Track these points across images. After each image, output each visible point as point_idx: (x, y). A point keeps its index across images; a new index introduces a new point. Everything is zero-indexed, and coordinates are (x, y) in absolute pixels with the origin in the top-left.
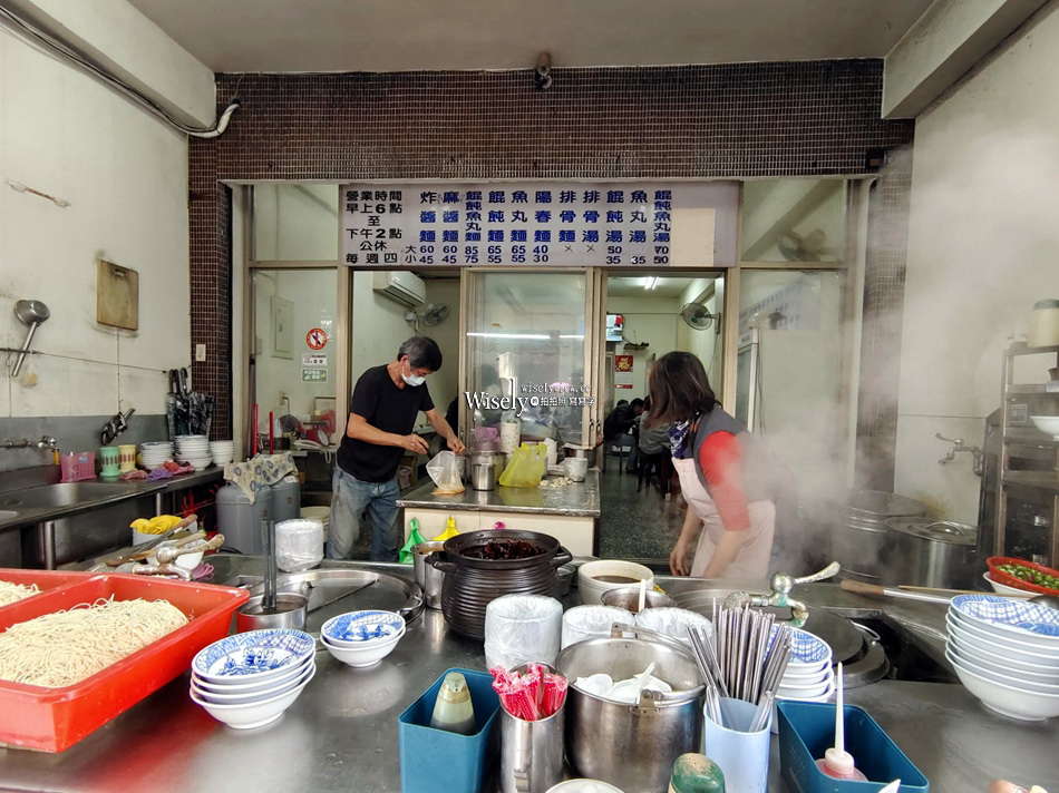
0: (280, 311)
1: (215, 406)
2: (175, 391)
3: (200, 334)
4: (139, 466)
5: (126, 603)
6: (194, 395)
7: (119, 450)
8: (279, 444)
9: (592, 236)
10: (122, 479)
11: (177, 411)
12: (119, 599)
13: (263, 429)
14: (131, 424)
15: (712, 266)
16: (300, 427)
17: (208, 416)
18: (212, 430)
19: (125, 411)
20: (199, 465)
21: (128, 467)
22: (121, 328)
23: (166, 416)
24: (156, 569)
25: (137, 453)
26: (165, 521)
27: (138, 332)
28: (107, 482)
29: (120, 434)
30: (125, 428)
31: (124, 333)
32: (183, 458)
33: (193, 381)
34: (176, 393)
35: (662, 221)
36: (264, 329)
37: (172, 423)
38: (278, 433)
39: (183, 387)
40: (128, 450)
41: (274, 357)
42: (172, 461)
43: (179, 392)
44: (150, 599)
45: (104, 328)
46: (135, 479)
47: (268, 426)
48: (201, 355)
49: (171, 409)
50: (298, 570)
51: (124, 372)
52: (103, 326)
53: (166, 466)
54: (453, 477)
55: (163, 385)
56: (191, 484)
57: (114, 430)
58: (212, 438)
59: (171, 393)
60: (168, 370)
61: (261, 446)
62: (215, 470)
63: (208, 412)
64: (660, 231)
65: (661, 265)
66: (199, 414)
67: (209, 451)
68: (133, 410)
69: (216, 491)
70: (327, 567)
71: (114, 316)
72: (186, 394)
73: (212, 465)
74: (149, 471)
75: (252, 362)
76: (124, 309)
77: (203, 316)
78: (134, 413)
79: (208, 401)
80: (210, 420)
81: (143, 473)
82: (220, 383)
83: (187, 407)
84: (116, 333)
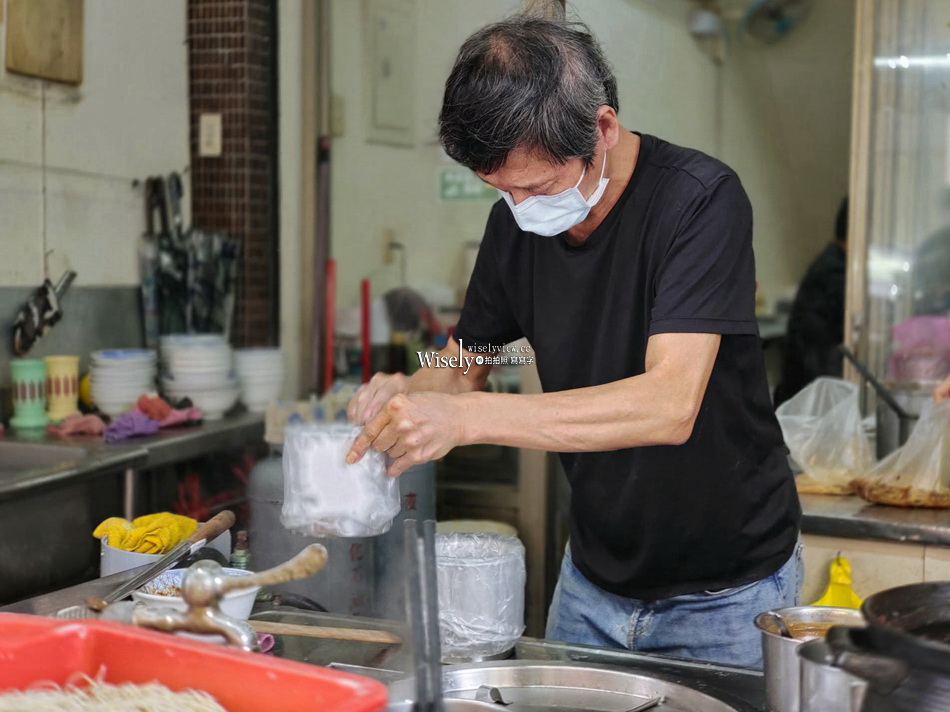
0: (383, 25)
1: (241, 266)
2: (158, 227)
3: (208, 89)
4: (85, 406)
5: (130, 689)
6: (198, 239)
7: (47, 367)
8: (382, 360)
10: (52, 434)
11: (161, 276)
12: (114, 679)
13: (348, 324)
14: (71, 308)
16: (429, 317)
17: (227, 290)
18: (236, 324)
19: (57, 278)
20: (211, 405)
21: (64, 408)
22: (50, 81)
23: (138, 291)
24: (181, 620)
25: (83, 374)
26: (167, 526)
27: (84, 88)
28: (25, 440)
29: (46, 330)
30: (58, 317)
31: (55, 93)
32: (179, 388)
33: (195, 207)
34: (160, 235)
36: (349, 76)
37: (150, 306)
38: (381, 333)
39: (174, 221)
40: (64, 367)
41: (371, 141)
42: (153, 395)
43: (165, 233)
44: (175, 688)
45: (17, 83)
46: (80, 434)
47: (356, 315)
48: (212, 144)
49: (150, 273)
50: (465, 659)
51: (54, 183)
52: (15, 79)
53: (144, 406)
54: (849, 451)
55: (132, 214)
56: (194, 452)
57: (36, 320)
58: (239, 342)
59: (149, 234)
60: (143, 177)
61: (342, 365)
62: (244, 421)
63: (227, 280)
66: (208, 284)
67: (232, 374)
68: (73, 276)
69: (247, 470)
70: (535, 657)
71: (37, 55)
72: (181, 237)
73: (238, 409)
74: (106, 418)
75: (323, 155)
76: (55, 36)
77: (213, 43)
78: (79, 282)
79: (227, 253)
80: (230, 302)
81: (95, 423)
82: (254, 209)
83: (183, 267)
84: (39, 93)
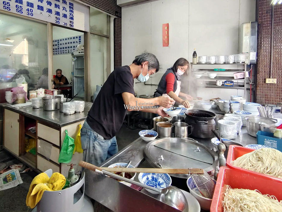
9: (50, 11)
15: (84, 31)
35: (71, 13)
64: (71, 16)
65: (71, 27)
